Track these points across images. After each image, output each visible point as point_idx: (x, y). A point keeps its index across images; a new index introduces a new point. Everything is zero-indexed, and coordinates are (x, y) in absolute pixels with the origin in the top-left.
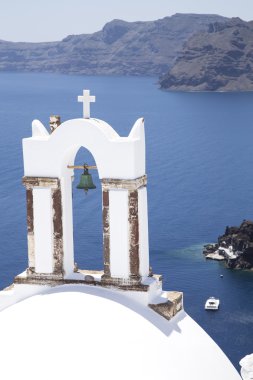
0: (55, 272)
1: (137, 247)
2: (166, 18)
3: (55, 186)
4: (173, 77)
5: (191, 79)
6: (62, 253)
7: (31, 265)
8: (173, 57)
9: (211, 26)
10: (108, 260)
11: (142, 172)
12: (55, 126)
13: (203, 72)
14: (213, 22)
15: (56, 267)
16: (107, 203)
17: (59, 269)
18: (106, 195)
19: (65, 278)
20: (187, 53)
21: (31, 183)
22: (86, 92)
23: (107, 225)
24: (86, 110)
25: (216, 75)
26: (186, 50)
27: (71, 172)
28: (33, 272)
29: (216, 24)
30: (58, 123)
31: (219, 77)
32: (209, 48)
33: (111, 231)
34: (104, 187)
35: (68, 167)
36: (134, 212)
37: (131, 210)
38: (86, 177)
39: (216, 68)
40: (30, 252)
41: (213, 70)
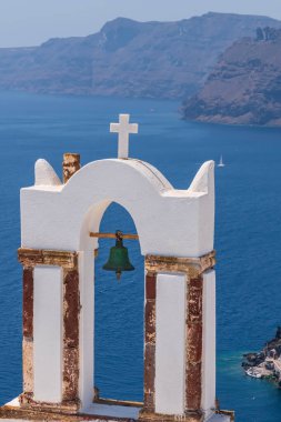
0: (65, 402)
1: (199, 365)
2: (194, 18)
3: (70, 266)
4: (202, 102)
5: (228, 107)
6: (77, 372)
7: (26, 389)
8: (204, 74)
9: (259, 32)
10: (151, 385)
11: (209, 246)
12: (72, 169)
13: (247, 97)
14: (262, 27)
15: (67, 394)
16: (152, 294)
17: (71, 397)
18: (152, 280)
19: (81, 411)
20: (223, 68)
21: (32, 258)
22: (124, 117)
23: (152, 330)
24: (123, 146)
25: (266, 102)
26: (223, 64)
27: (94, 243)
28: (29, 400)
29: (267, 29)
30: (77, 165)
31: (270, 106)
32: (255, 63)
33: (157, 340)
34: (147, 268)
35: (92, 235)
36: (195, 311)
37: (190, 306)
38: (119, 251)
39: (266, 92)
40: (25, 368)
41: (261, 95)
